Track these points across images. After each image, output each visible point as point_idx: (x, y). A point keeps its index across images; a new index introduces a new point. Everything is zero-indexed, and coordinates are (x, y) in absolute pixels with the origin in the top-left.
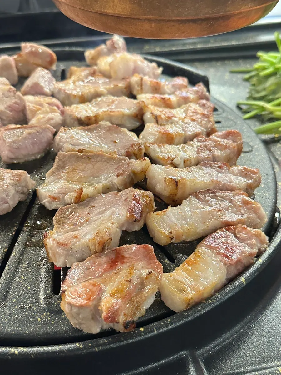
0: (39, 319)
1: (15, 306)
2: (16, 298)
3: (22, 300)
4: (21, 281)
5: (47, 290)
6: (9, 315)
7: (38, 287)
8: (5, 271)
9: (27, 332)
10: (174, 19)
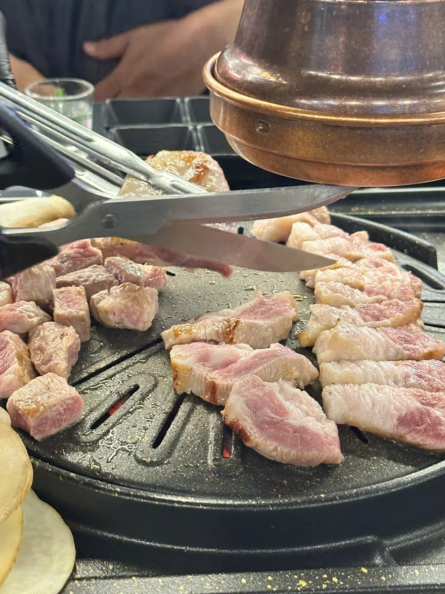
0: (207, 479)
1: (180, 464)
2: (181, 457)
3: (189, 460)
4: (187, 442)
5: (216, 452)
6: (174, 472)
7: (206, 449)
8: (169, 430)
9: (193, 489)
10: (391, 164)
